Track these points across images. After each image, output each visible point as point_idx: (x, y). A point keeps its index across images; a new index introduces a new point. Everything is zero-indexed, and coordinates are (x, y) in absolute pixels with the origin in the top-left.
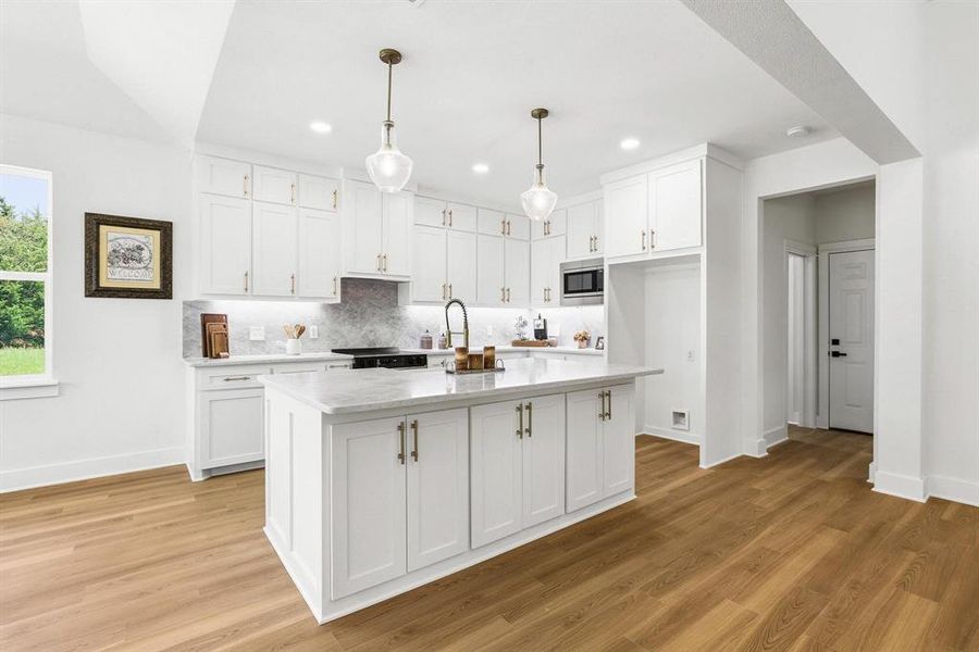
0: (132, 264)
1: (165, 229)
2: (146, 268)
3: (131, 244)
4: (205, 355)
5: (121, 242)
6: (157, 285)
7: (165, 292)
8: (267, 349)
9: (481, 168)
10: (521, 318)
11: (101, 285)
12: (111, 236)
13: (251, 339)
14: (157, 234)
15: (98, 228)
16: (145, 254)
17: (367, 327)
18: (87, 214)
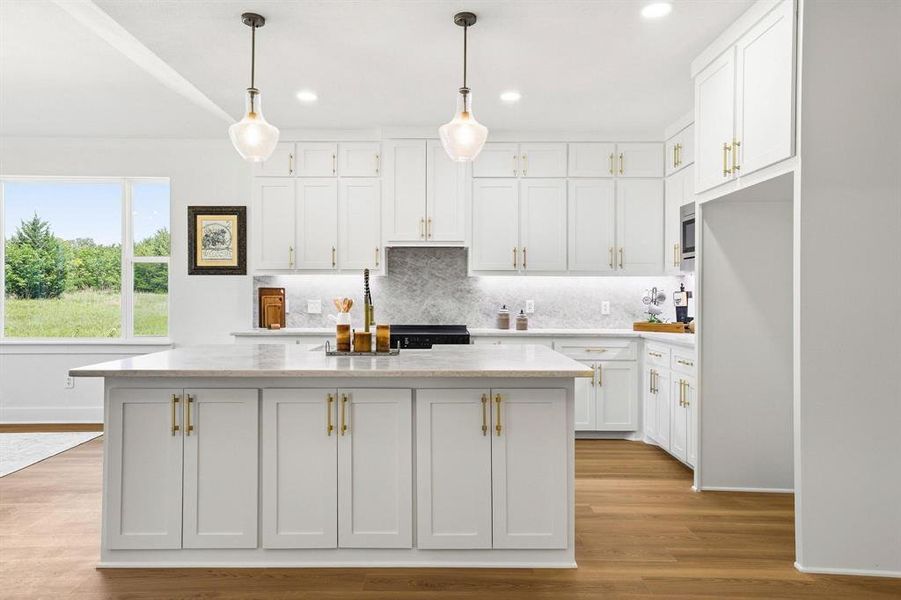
0: (218, 245)
1: (241, 213)
2: (227, 248)
3: (217, 228)
4: (260, 326)
5: (210, 227)
6: (234, 263)
7: (241, 269)
8: (324, 323)
9: (510, 97)
10: (654, 290)
11: (199, 265)
12: (205, 223)
13: (310, 311)
14: (234, 218)
15: (196, 218)
16: (227, 236)
17: (429, 301)
18: (189, 207)
